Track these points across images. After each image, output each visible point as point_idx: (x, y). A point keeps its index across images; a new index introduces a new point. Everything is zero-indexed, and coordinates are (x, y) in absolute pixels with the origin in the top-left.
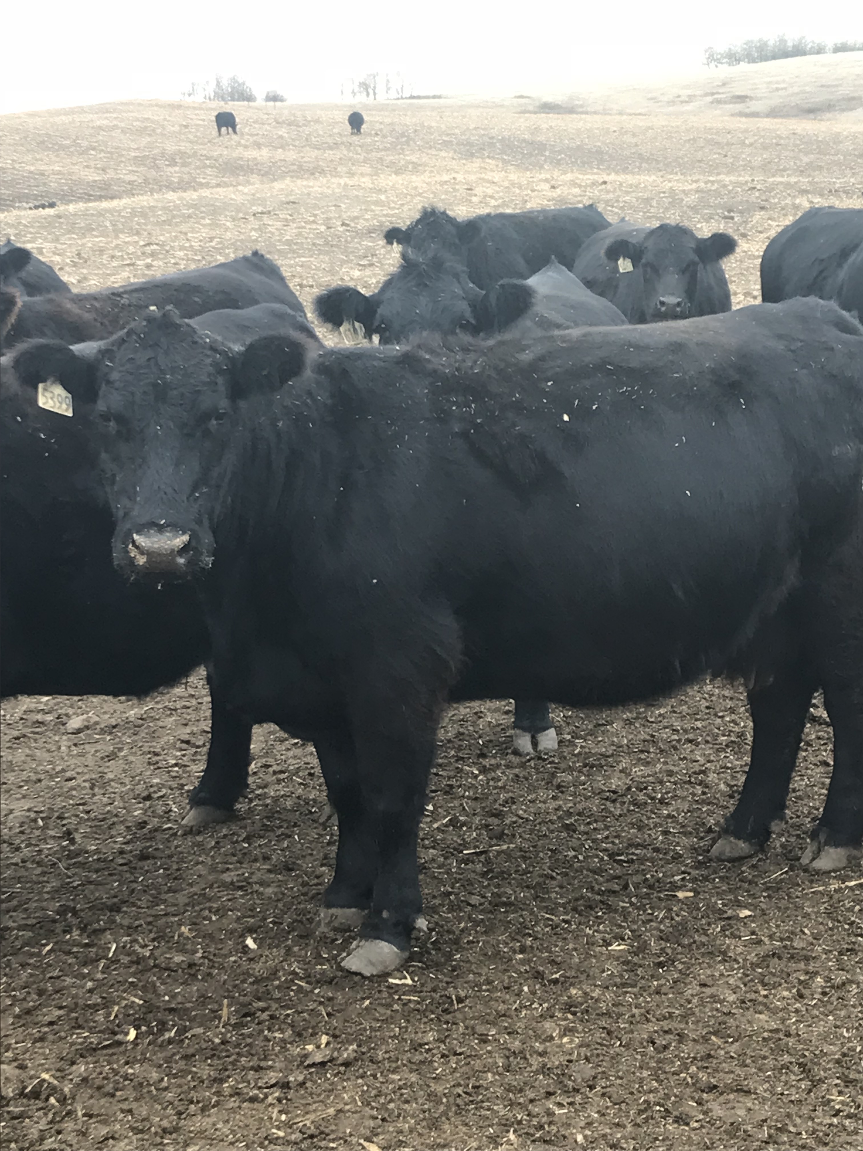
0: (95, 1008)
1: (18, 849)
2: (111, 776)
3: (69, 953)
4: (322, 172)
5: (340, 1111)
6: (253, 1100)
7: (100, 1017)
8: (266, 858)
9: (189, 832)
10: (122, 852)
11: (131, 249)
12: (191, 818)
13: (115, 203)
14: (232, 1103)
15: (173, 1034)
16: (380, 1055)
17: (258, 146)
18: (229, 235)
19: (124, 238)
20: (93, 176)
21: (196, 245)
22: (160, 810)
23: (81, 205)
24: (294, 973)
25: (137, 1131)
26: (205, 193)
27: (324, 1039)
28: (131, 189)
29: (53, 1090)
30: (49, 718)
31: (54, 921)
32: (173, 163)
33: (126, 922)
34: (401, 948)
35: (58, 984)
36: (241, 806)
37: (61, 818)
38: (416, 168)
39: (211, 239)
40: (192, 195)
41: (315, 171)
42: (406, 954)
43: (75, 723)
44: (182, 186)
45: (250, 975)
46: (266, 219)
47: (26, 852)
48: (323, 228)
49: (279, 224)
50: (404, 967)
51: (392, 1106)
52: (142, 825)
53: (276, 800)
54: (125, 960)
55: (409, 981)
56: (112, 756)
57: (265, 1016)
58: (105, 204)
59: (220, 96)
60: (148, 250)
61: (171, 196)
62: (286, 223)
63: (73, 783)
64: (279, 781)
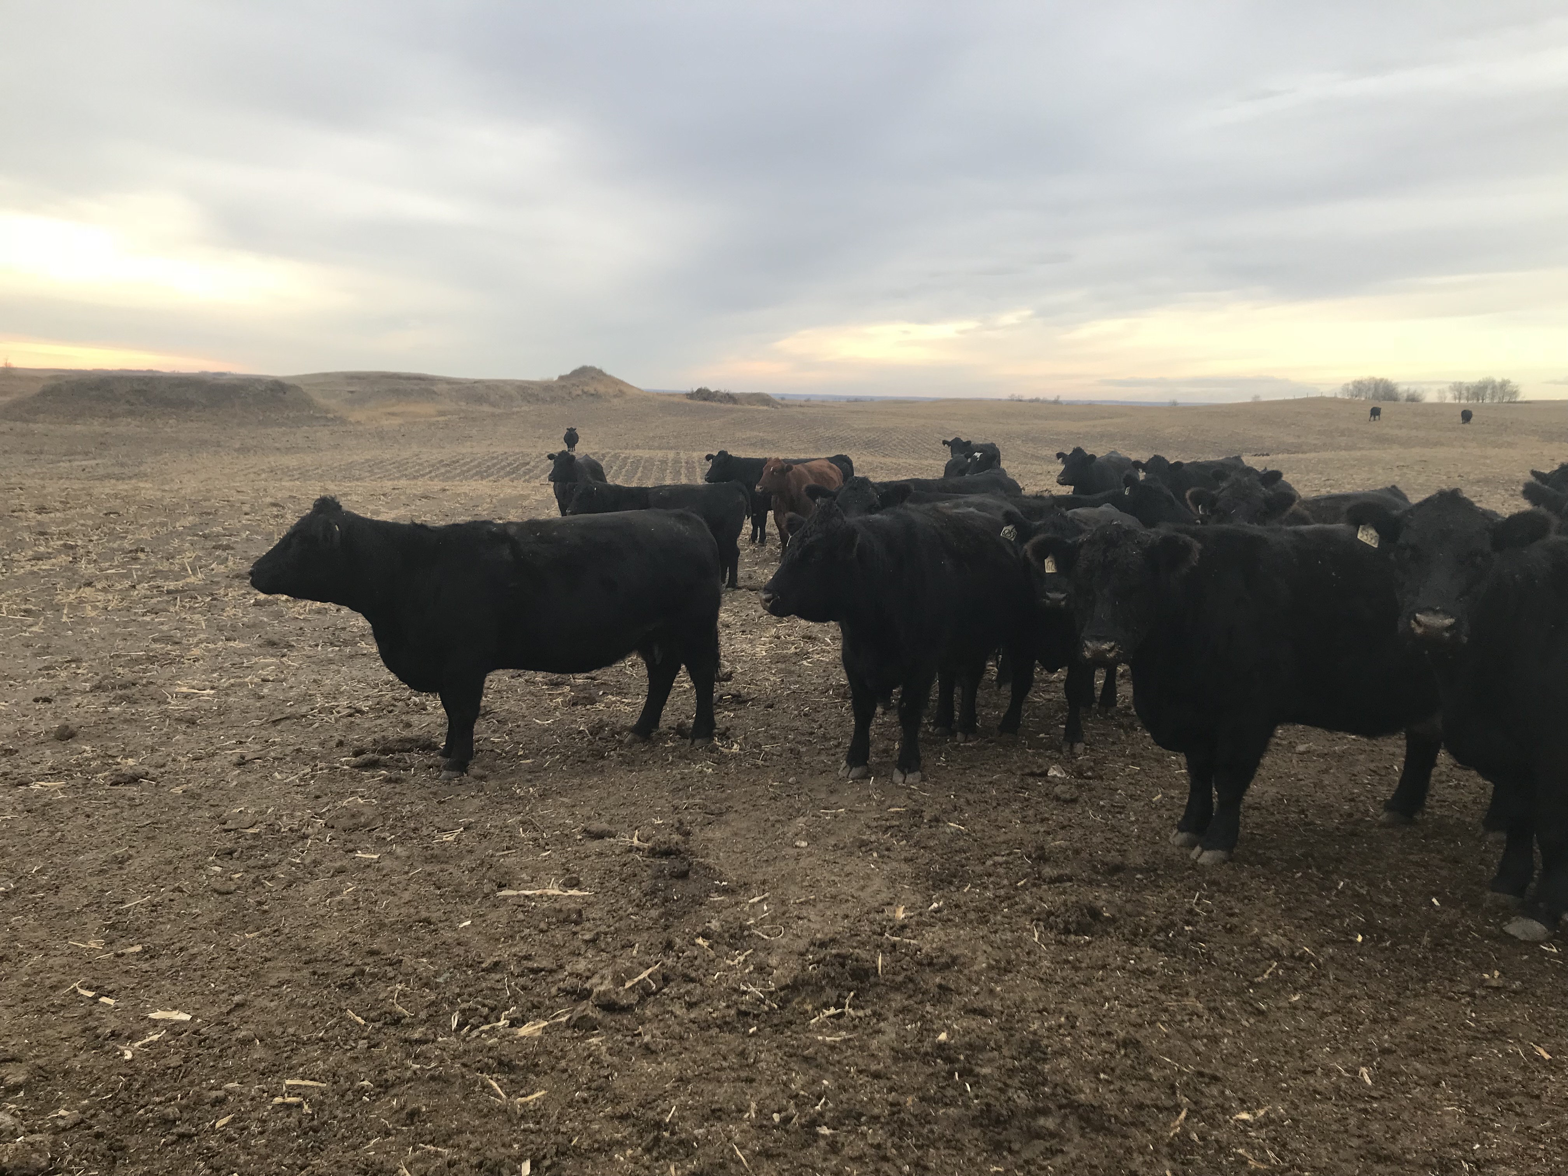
0: (1334, 917)
1: (1273, 814)
2: (1327, 782)
3: (1312, 881)
4: (1442, 445)
5: (1513, 1021)
6: (1451, 999)
7: (1337, 922)
8: (1439, 852)
9: (1382, 825)
10: (1338, 829)
11: (1317, 482)
12: (1384, 817)
13: (1308, 456)
14: (1435, 997)
15: (1388, 944)
16: (1539, 992)
17: (1401, 427)
18: (1380, 478)
19: (1312, 475)
20: (1291, 440)
21: (1358, 482)
22: (1362, 809)
23: (1286, 456)
24: (1468, 926)
25: (1370, 997)
26: (1364, 452)
27: (1497, 973)
28: (1315, 448)
29: (1312, 959)
30: (1284, 742)
31: (1300, 860)
32: (1343, 434)
33: (1347, 870)
34: (1549, 929)
35: (1308, 898)
36: (1418, 817)
37: (1297, 801)
38: (1511, 445)
39: (1369, 479)
40: (1358, 454)
41: (1437, 444)
42: (1552, 934)
43: (1301, 748)
44: (1347, 448)
45: (1436, 921)
46: (1405, 470)
47: (1278, 816)
48: (1445, 478)
49: (1414, 473)
50: (1549, 941)
51: (1552, 1027)
52: (1350, 815)
53: (1442, 817)
54: (1350, 893)
55: (1555, 950)
56: (1326, 771)
57: (1452, 948)
58: (1300, 456)
59: (1375, 397)
60: (1328, 483)
61: (1343, 453)
62: (1419, 473)
63: (1302, 782)
64: (1441, 806)
